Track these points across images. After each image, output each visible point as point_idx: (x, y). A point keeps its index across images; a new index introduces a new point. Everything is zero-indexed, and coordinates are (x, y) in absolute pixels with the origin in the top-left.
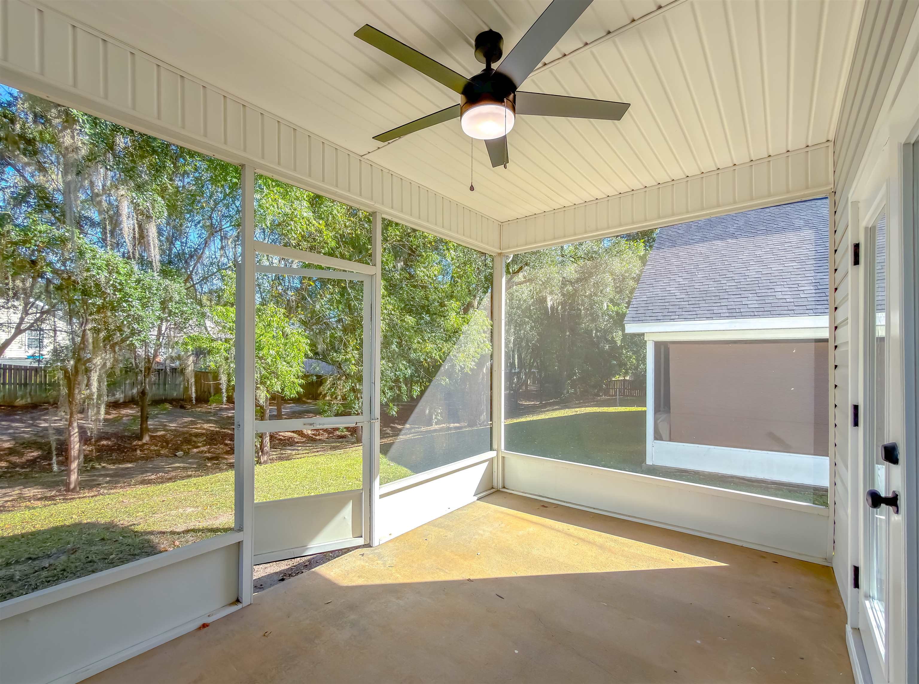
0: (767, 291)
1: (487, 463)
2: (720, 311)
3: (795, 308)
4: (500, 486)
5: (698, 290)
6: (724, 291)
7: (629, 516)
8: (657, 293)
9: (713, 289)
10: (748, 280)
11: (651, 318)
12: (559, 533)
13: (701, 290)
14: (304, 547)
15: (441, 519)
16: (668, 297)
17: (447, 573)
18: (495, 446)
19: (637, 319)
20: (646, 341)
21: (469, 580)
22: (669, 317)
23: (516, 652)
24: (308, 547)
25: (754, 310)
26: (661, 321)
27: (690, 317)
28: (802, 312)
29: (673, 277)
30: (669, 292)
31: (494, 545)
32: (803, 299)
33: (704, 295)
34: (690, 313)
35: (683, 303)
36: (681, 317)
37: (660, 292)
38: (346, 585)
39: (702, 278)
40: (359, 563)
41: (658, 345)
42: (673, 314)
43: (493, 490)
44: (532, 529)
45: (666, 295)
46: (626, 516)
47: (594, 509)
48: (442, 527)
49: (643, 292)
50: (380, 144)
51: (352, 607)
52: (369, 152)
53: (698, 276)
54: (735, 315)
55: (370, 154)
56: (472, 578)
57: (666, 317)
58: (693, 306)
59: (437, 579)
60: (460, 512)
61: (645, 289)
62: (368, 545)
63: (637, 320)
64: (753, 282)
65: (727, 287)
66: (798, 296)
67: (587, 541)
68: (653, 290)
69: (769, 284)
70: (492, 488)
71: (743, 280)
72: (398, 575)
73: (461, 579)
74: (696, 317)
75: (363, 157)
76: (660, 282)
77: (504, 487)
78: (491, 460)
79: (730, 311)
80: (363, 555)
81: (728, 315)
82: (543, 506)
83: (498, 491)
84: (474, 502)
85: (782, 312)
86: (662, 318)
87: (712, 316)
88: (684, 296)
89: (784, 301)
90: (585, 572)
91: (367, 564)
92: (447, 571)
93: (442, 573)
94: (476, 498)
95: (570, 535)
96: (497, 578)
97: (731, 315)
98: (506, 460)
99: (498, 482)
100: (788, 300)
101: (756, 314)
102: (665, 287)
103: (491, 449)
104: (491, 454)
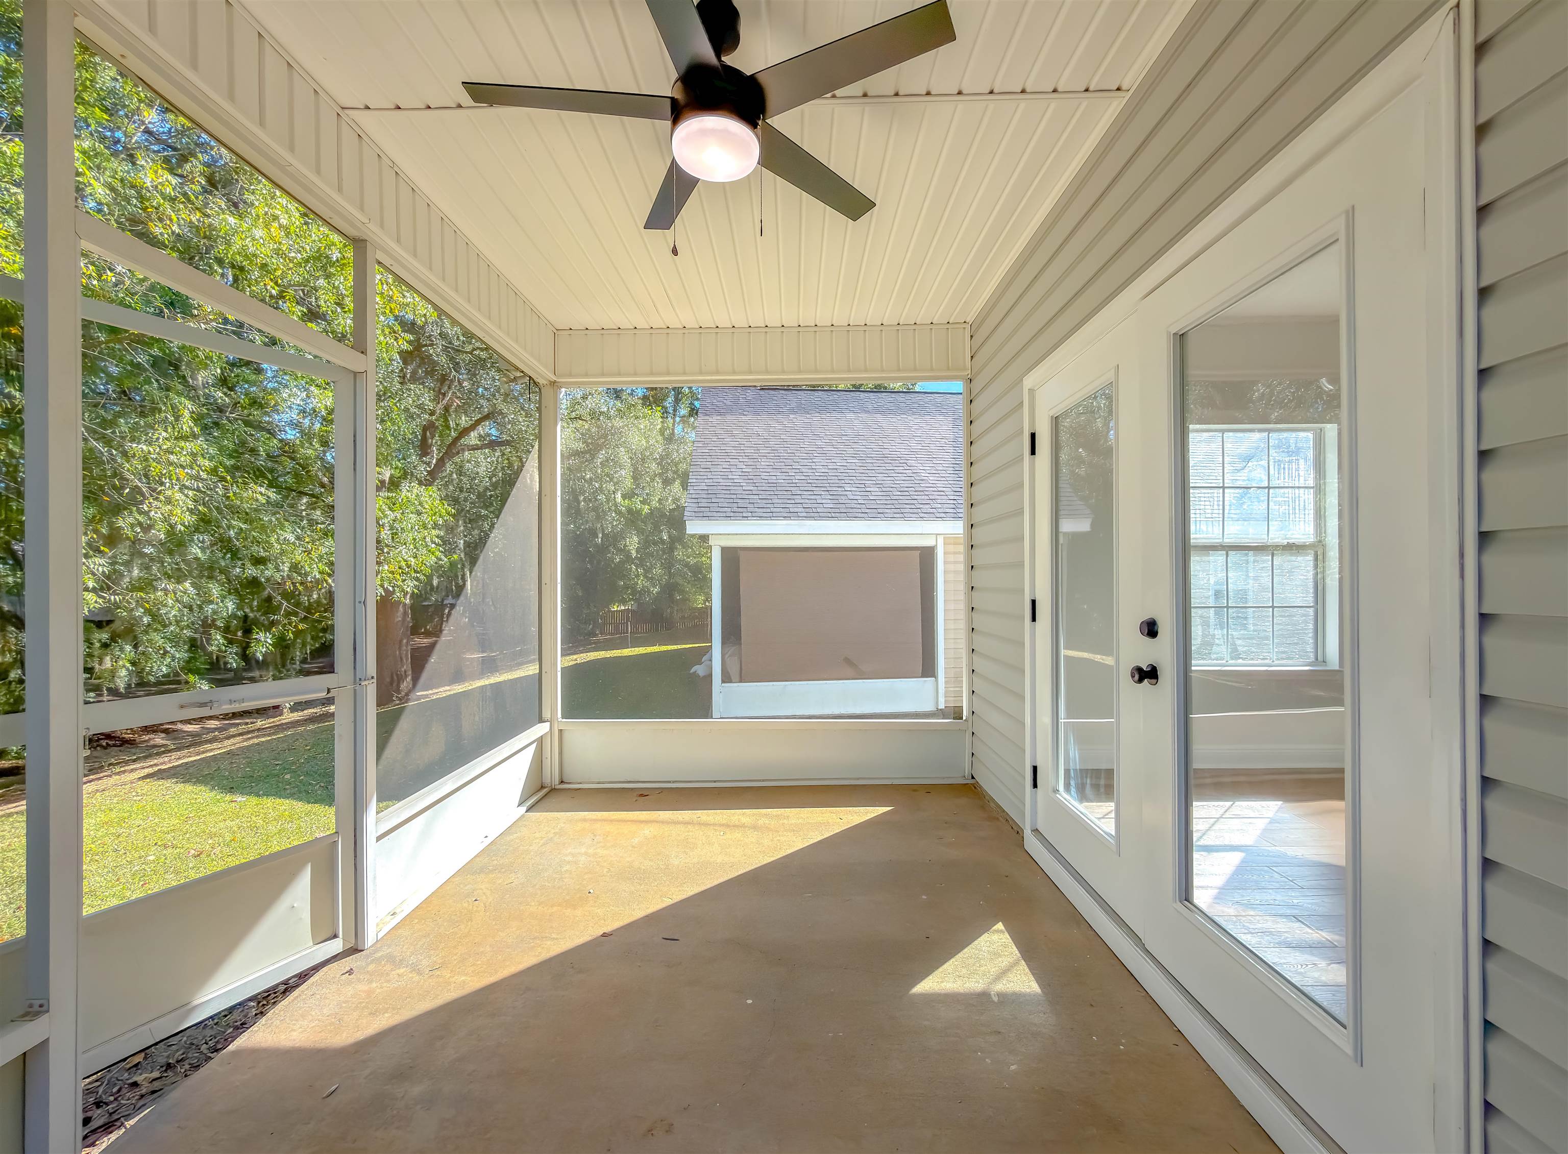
0: (837, 489)
1: (535, 744)
2: (796, 510)
3: (867, 511)
4: (557, 780)
5: (766, 481)
6: (794, 485)
7: (763, 781)
8: (718, 481)
9: (783, 481)
10: (816, 474)
11: (719, 514)
12: (689, 826)
13: (770, 481)
14: (186, 1008)
15: (478, 859)
16: (732, 488)
17: (557, 939)
18: (546, 714)
19: (701, 514)
20: (711, 546)
21: (604, 935)
22: (741, 515)
23: (750, 1001)
24: (196, 1002)
25: (830, 510)
26: (732, 518)
27: (765, 515)
28: (874, 515)
29: (733, 462)
30: (732, 481)
31: (606, 870)
32: (873, 502)
33: (774, 489)
34: (765, 510)
35: (752, 497)
36: (754, 514)
37: (722, 481)
38: (351, 1040)
39: (766, 467)
40: (349, 991)
41: (725, 551)
42: (745, 510)
43: (545, 791)
44: (648, 831)
45: (730, 484)
46: (760, 781)
47: (715, 782)
48: (491, 871)
49: (699, 477)
50: (466, 100)
51: (401, 1075)
52: (367, 108)
53: (762, 463)
54: (812, 515)
55: (367, 112)
56: (608, 929)
57: (737, 514)
58: (764, 501)
59: (545, 955)
60: (508, 838)
61: (701, 474)
62: (354, 950)
63: (703, 515)
64: (822, 478)
65: (797, 481)
66: (867, 498)
67: (734, 826)
68: (711, 477)
69: (838, 482)
70: (542, 787)
71: (812, 474)
72: (463, 978)
73: (590, 938)
74: (772, 516)
75: (347, 111)
76: (718, 467)
77: (562, 782)
78: (540, 741)
79: (807, 510)
80: (350, 972)
81: (805, 514)
82: (642, 795)
83: (553, 790)
84: (523, 816)
85: (857, 515)
86: (732, 514)
87: (789, 515)
88: (752, 488)
89: (856, 502)
90: (759, 865)
91: (374, 985)
92: (554, 936)
93: (549, 943)
94: (523, 809)
95: (706, 824)
96: (647, 916)
97: (809, 515)
98: (566, 735)
99: (551, 775)
100: (860, 502)
101: (833, 515)
102: (726, 474)
103: (541, 720)
104: (541, 729)
